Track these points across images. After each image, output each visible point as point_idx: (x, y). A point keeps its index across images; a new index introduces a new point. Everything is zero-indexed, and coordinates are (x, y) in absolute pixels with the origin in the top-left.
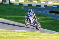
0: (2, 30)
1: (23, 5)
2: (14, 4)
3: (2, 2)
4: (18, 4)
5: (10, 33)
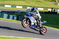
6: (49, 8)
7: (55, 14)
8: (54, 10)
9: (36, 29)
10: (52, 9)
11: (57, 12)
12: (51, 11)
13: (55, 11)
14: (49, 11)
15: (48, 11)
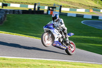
0: (47, 61)
1: (83, 17)
2: (68, 15)
3: (48, 11)
4: (75, 16)
5: (60, 65)
6: (29, 4)
7: (40, 15)
8: (39, 8)
9: (62, 47)
10: (35, 5)
11: (43, 11)
12: (33, 10)
13: (41, 9)
14: (30, 10)
15: (27, 9)
